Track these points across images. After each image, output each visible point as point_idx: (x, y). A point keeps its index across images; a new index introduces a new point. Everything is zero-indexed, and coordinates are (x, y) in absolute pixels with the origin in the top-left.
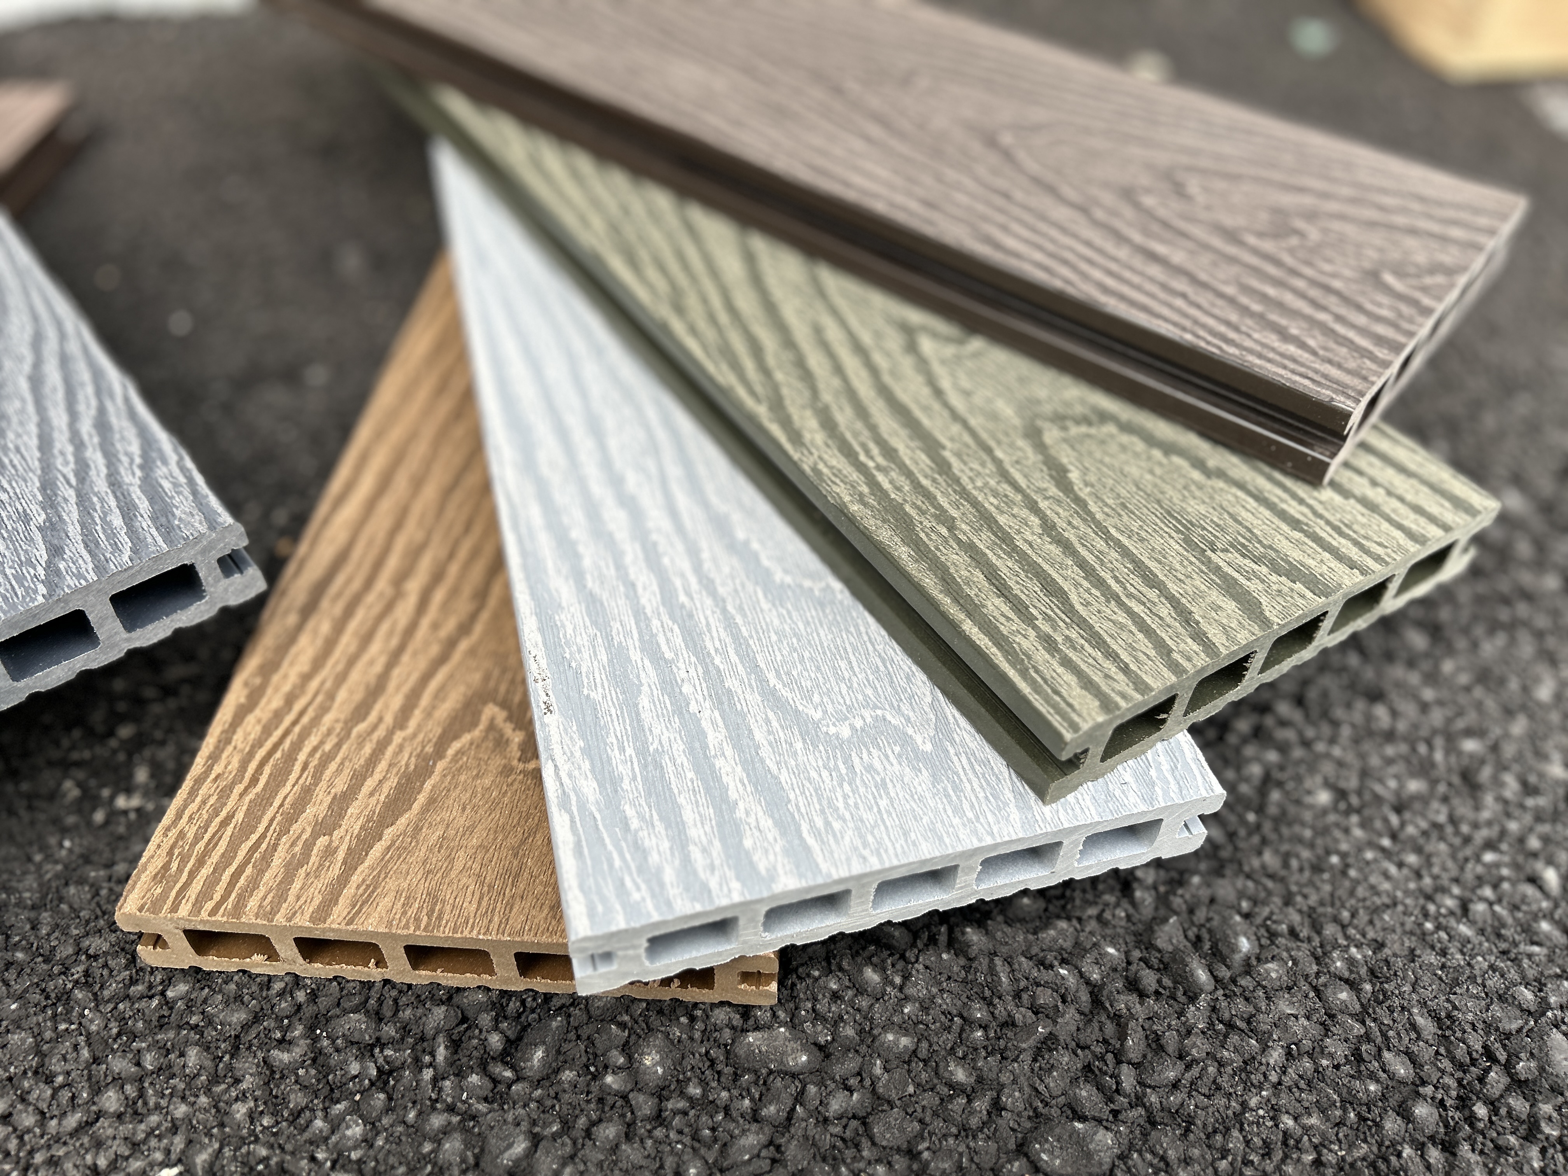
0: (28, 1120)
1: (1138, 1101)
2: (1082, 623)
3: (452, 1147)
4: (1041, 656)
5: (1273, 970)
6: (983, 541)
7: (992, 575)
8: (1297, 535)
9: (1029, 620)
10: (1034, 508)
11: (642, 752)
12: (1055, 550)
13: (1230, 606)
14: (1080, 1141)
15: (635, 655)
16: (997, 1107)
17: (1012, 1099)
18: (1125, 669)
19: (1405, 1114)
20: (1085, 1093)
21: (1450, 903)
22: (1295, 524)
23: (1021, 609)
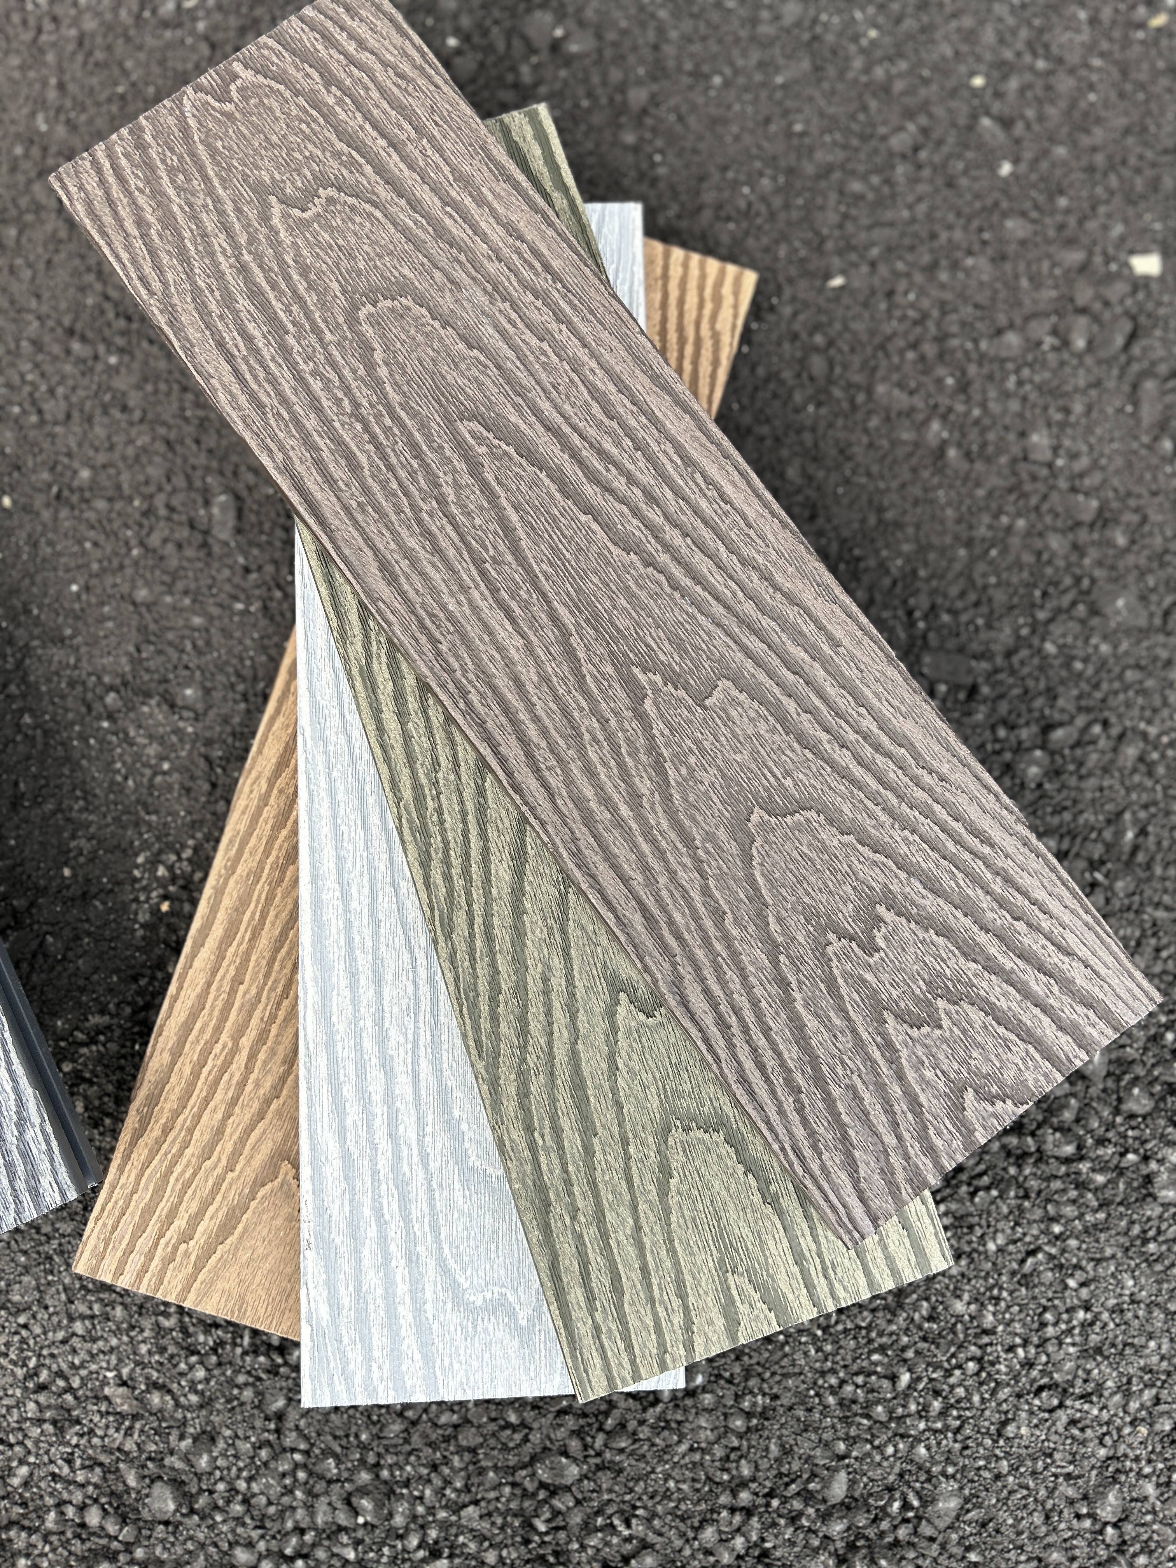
0: (38, 1330)
1: (599, 1454)
2: (622, 1319)
3: (248, 1394)
4: (588, 1341)
5: (708, 1399)
6: (590, 1234)
7: (585, 1265)
9: (592, 1310)
10: (634, 1208)
12: (632, 1251)
13: (720, 1322)
14: (563, 1468)
15: (367, 1212)
16: (526, 1440)
17: (535, 1438)
18: (633, 1362)
19: (734, 1494)
20: (574, 1445)
23: (590, 1298)
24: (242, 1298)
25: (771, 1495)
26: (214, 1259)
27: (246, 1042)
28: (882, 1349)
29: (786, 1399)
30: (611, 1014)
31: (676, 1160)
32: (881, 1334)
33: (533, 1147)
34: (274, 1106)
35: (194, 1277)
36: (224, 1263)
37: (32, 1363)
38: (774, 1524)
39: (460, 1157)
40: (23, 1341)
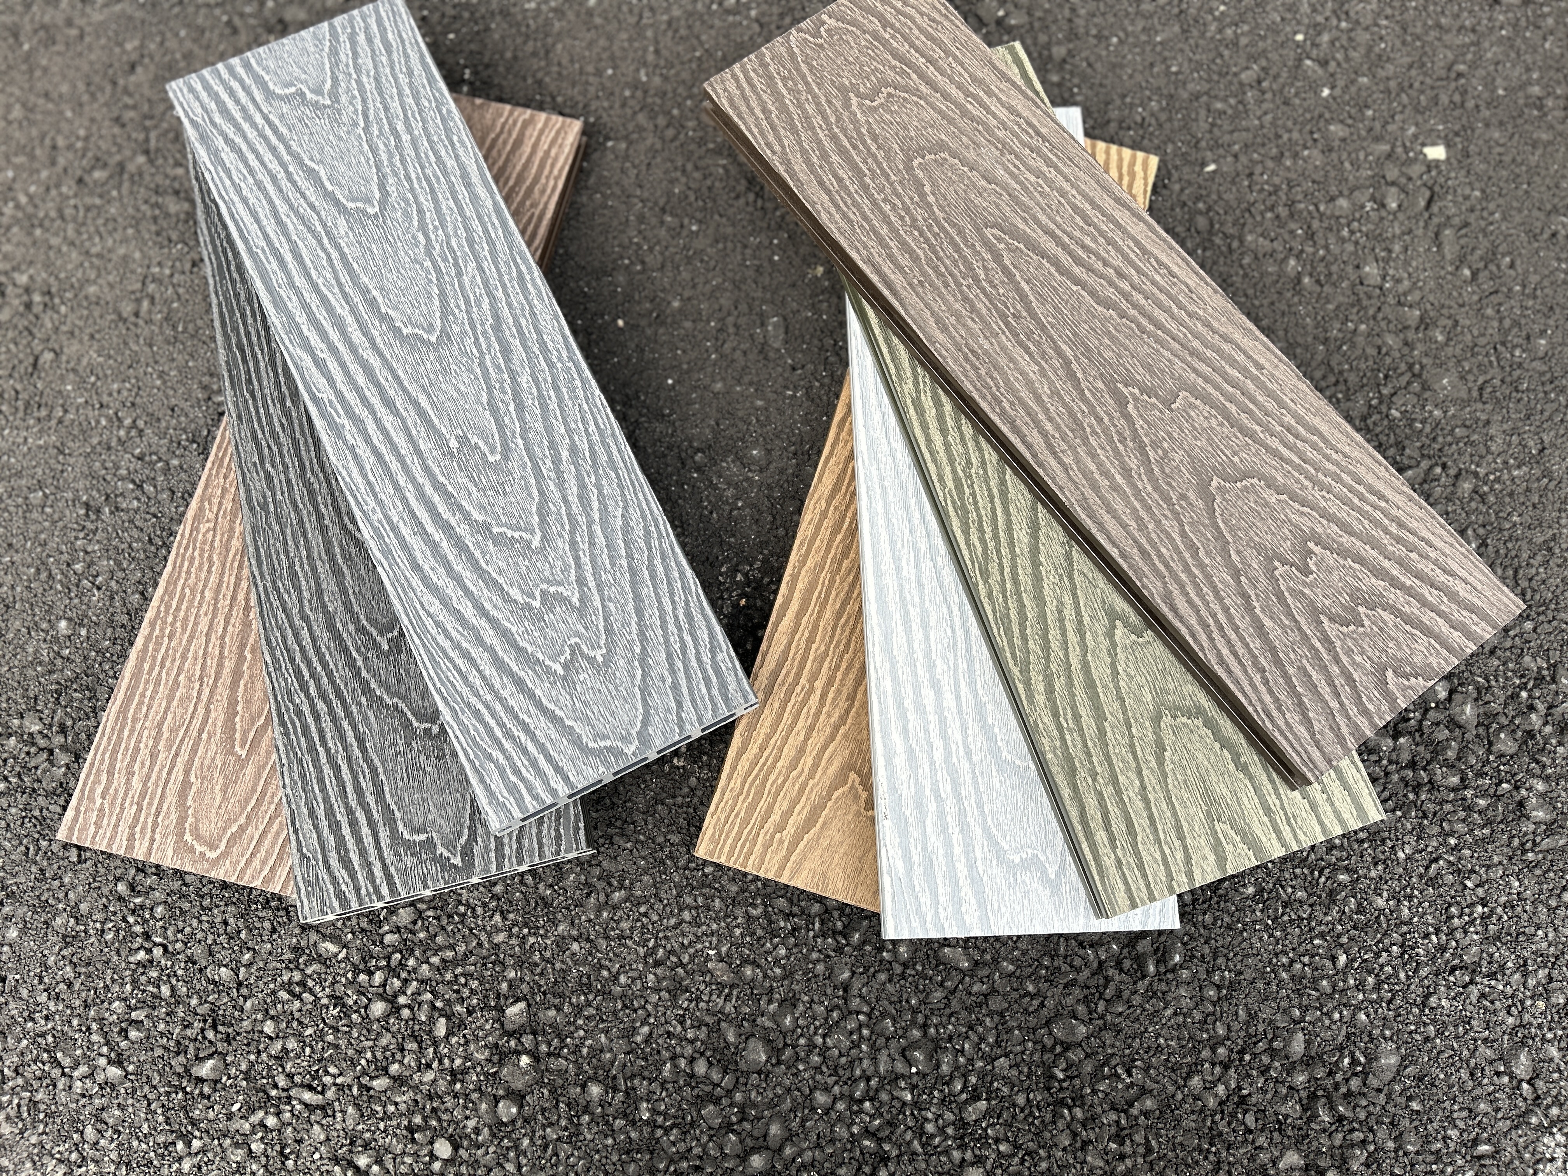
0: (655, 918)
1: (1102, 1017)
2: (1137, 854)
3: (820, 968)
4: (1113, 870)
5: (1185, 974)
6: (1108, 792)
7: (1105, 815)
8: (1265, 819)
9: (1114, 848)
10: (1140, 773)
11: (925, 849)
12: (1140, 805)
13: (1212, 858)
14: (1072, 1028)
15: (928, 792)
16: (1042, 1005)
17: (1050, 1003)
18: (1148, 886)
19: (1213, 1050)
20: (1081, 1009)
21: (1285, 960)
22: (1268, 811)
23: (1112, 839)
24: (824, 875)
25: (1242, 1052)
26: (801, 846)
27: (819, 684)
28: (1322, 935)
29: (1248, 975)
30: (1110, 634)
31: (1168, 738)
32: (1320, 923)
33: (1060, 727)
34: (842, 730)
35: (787, 859)
36: (810, 848)
37: (651, 944)
38: (1249, 1075)
39: (996, 753)
40: (643, 926)
